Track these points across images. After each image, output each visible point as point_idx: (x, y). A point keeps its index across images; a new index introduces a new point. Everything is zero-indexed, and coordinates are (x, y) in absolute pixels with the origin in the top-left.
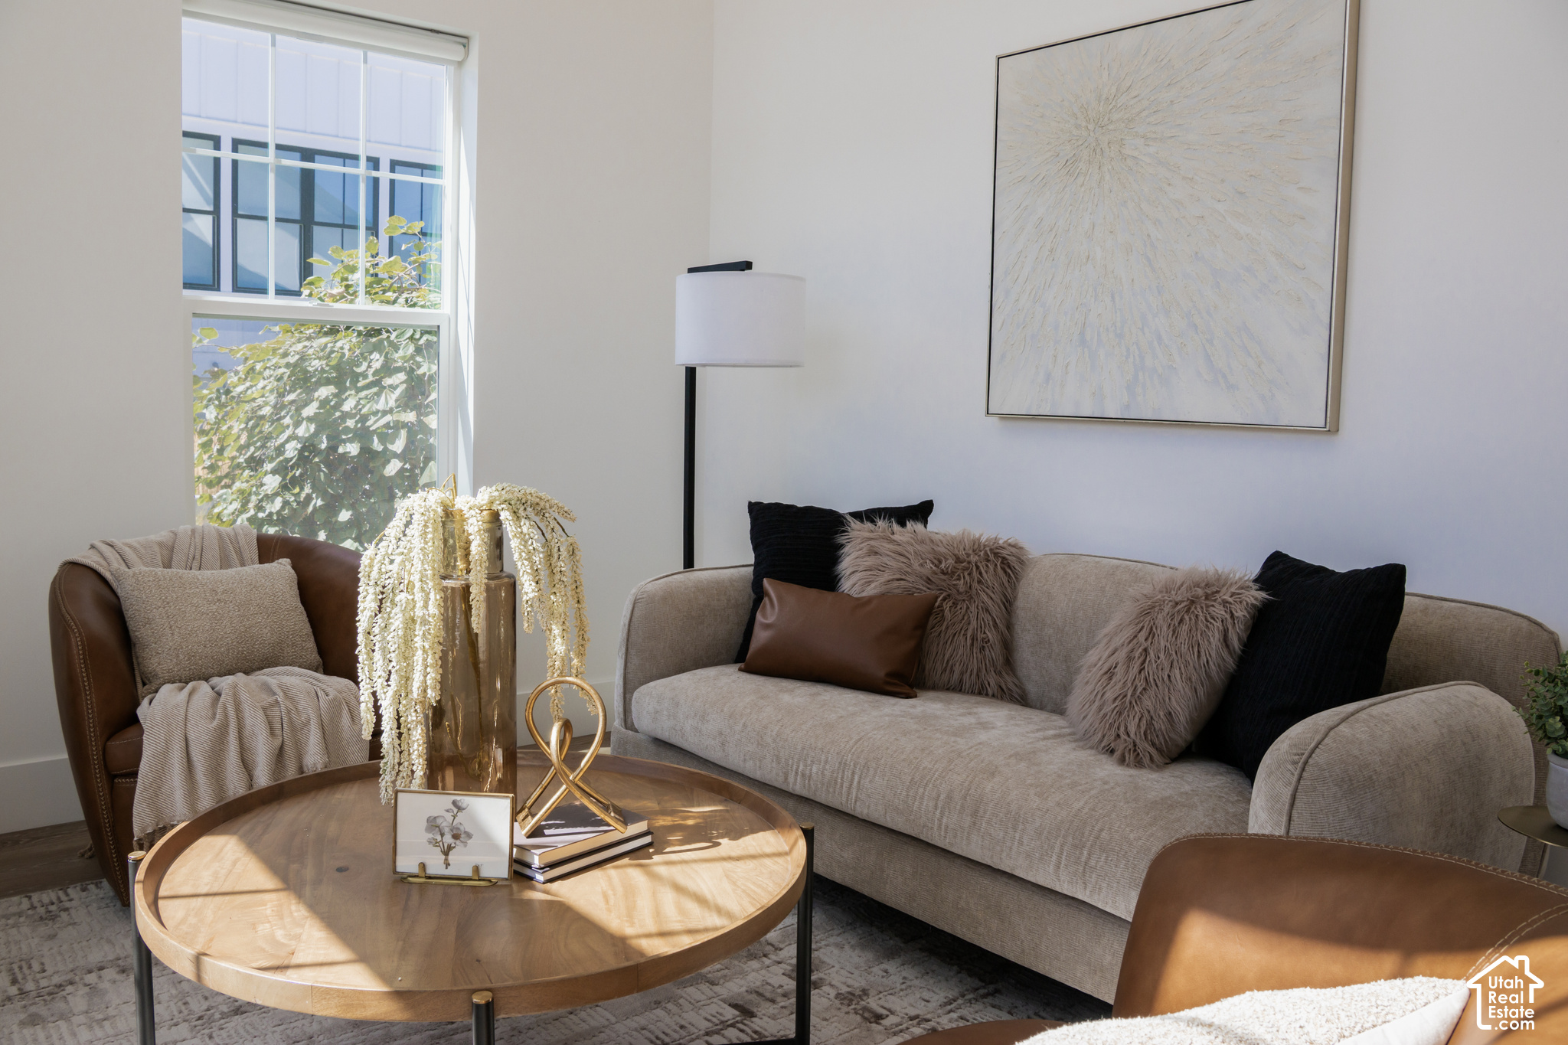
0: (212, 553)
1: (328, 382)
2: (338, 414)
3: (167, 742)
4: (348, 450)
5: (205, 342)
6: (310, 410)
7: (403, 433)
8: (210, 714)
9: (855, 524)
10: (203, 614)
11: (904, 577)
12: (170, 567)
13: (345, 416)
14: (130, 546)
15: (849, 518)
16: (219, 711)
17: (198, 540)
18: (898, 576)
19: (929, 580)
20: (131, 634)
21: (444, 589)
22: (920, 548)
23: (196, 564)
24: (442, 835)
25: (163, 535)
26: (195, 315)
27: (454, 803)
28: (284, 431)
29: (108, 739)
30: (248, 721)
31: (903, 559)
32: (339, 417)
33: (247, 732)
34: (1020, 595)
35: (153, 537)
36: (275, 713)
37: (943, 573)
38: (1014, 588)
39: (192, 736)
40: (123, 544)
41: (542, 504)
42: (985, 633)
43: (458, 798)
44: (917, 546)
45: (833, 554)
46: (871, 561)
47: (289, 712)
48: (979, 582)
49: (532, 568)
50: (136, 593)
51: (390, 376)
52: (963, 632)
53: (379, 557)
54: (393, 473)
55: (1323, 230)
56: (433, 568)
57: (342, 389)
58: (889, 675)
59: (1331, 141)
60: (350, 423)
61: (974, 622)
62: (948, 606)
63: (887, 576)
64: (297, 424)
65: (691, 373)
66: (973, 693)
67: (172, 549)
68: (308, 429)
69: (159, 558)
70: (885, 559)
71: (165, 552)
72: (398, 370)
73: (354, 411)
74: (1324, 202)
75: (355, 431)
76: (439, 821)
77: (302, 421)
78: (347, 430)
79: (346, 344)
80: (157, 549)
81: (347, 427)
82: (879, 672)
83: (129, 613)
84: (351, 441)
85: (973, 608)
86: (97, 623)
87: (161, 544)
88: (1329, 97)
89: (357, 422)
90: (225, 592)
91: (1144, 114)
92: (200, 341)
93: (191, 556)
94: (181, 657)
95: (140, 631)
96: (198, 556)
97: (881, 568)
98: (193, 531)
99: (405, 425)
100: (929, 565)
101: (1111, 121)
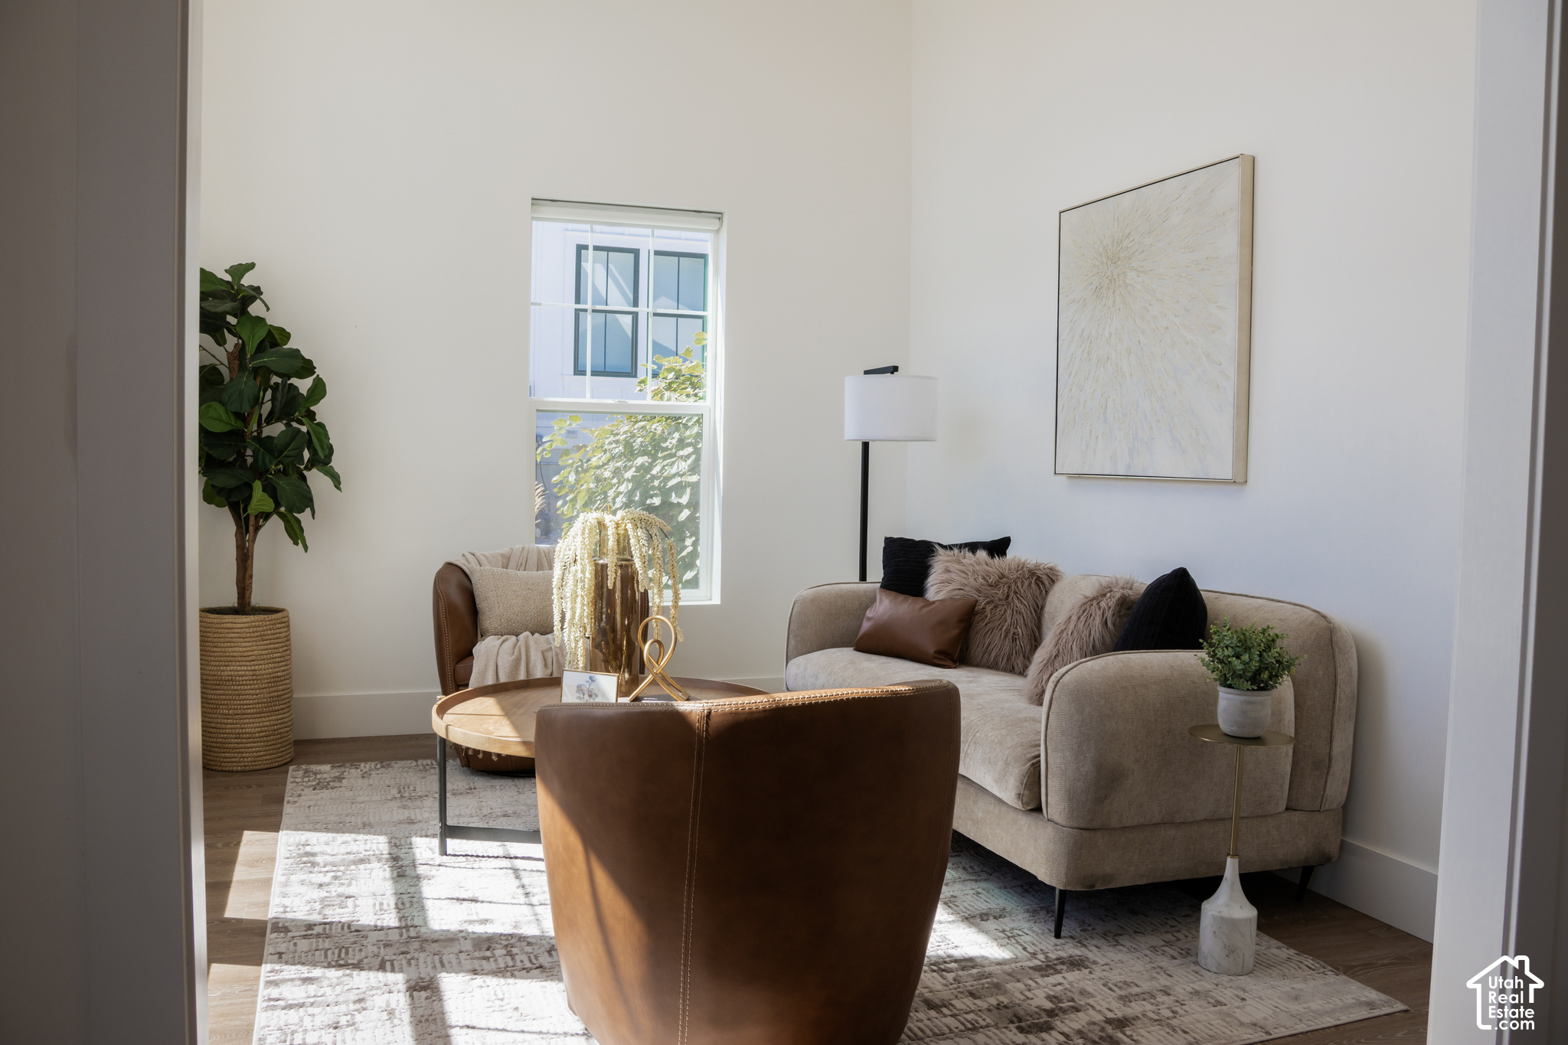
0: (533, 561)
1: (645, 453)
2: (649, 476)
3: (486, 666)
4: (653, 502)
5: (574, 426)
6: (629, 474)
7: (688, 490)
8: (511, 652)
9: (941, 551)
10: (518, 596)
11: (963, 588)
12: (507, 568)
13: (654, 478)
14: (484, 556)
15: (937, 546)
16: (516, 650)
17: (525, 554)
18: (959, 587)
19: (979, 591)
20: (477, 606)
21: (596, 565)
22: (978, 568)
23: (522, 568)
24: (584, 695)
25: (505, 550)
26: (538, 410)
27: (590, 678)
28: (612, 488)
29: (457, 663)
30: (533, 658)
31: (964, 575)
32: (650, 478)
33: (531, 665)
34: (1047, 603)
35: (499, 551)
36: (549, 655)
37: (990, 586)
38: (1044, 599)
39: (499, 664)
40: (482, 555)
41: (650, 520)
42: (1016, 628)
43: (592, 675)
44: (976, 566)
45: (924, 572)
46: (946, 576)
47: (557, 655)
48: (1016, 593)
49: (641, 555)
50: (480, 581)
51: (682, 449)
52: (1000, 627)
53: (564, 547)
54: (683, 519)
55: (1230, 337)
56: (588, 553)
57: (655, 458)
58: (936, 652)
59: (1233, 273)
60: (656, 483)
61: (1009, 620)
62: (990, 607)
63: (951, 587)
64: (620, 483)
65: (866, 446)
66: (1002, 670)
67: (509, 559)
68: (627, 486)
69: (500, 563)
70: (953, 576)
71: (505, 561)
72: (689, 445)
73: (659, 474)
74: (1230, 317)
75: (659, 488)
76: (583, 687)
77: (623, 482)
78: (654, 488)
79: (658, 427)
80: (500, 558)
81: (654, 486)
82: (930, 649)
83: (476, 594)
84: (656, 495)
85: (1009, 611)
86: (457, 598)
87: (503, 556)
88: (1229, 243)
89: (660, 482)
90: (533, 584)
91: (1136, 253)
92: (570, 424)
93: (520, 563)
94: (503, 620)
95: (481, 604)
96: (524, 564)
97: (948, 582)
98: (523, 548)
99: (689, 484)
100: (981, 580)
101: (1119, 259)
